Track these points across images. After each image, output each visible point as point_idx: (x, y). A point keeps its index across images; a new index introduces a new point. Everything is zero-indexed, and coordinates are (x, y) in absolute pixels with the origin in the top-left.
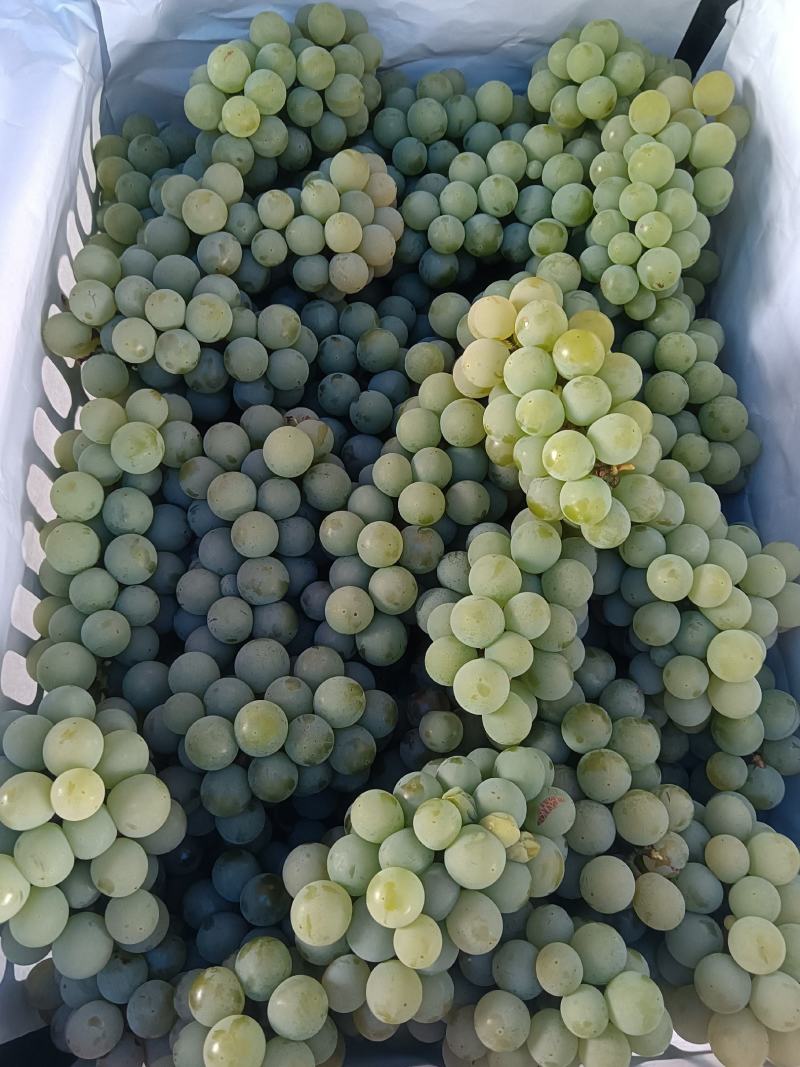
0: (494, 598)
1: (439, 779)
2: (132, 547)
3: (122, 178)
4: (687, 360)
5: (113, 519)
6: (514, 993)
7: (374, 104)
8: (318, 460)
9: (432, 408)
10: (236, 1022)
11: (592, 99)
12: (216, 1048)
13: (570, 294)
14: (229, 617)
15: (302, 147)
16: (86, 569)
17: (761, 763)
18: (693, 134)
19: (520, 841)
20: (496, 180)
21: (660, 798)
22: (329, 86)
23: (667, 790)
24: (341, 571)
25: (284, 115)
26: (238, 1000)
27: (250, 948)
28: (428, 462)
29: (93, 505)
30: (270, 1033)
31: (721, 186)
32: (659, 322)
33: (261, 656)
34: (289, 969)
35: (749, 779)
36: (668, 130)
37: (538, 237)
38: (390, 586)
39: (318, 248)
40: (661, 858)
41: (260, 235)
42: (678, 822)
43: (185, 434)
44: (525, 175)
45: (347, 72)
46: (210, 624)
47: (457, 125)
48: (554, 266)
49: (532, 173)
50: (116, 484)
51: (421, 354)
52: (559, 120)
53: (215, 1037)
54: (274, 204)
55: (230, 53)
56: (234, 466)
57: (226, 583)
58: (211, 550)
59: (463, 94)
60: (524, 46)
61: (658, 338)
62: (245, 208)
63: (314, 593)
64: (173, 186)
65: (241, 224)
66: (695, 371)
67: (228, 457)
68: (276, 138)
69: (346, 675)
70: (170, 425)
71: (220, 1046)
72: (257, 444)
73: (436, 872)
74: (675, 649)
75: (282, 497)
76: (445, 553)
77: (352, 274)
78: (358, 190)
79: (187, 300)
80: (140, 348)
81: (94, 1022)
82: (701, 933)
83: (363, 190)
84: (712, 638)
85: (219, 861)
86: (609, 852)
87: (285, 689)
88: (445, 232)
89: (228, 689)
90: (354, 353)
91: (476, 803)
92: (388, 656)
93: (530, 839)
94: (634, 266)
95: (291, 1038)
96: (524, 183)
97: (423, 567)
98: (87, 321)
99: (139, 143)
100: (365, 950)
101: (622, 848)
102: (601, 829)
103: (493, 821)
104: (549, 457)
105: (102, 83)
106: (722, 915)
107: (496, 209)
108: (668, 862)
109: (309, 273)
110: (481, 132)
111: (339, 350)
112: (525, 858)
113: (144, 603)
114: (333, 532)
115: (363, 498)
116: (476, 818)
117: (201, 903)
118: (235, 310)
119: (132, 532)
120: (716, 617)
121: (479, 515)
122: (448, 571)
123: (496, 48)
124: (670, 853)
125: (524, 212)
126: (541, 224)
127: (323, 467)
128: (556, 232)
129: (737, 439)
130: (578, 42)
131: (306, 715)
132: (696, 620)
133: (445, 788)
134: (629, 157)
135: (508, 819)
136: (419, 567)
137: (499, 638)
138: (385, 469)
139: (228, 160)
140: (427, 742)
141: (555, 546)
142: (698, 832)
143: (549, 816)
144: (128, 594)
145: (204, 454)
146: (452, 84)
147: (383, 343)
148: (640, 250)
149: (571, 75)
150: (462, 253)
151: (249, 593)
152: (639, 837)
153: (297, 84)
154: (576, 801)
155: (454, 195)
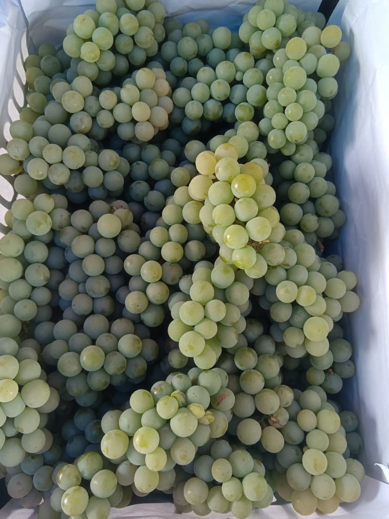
0: (200, 303)
1: (172, 385)
2: (37, 270)
3: (37, 79)
4: (309, 177)
5: (28, 257)
6: (202, 479)
7: (161, 39)
8: (124, 229)
9: (179, 204)
10: (75, 490)
11: (269, 39)
12: (66, 501)
13: (252, 143)
14: (81, 304)
15: (123, 64)
16: (16, 280)
17: (332, 373)
18: (318, 60)
19: (205, 415)
20: (219, 83)
21: (277, 393)
22: (136, 33)
23: (281, 388)
24: (133, 283)
25: (114, 49)
26: (78, 479)
27: (84, 457)
28: (175, 232)
29: (19, 250)
30: (91, 495)
31: (331, 87)
32: (297, 157)
33: (95, 323)
34: (101, 467)
35: (325, 380)
36: (305, 58)
37: (239, 112)
38: (155, 292)
39: (129, 119)
40: (275, 420)
41: (100, 114)
42: (285, 403)
43: (62, 216)
44: (235, 79)
45: (145, 26)
46: (73, 307)
47: (203, 51)
48: (245, 129)
49: (238, 78)
50: (30, 239)
51: (178, 174)
52: (253, 49)
53: (65, 497)
54: (107, 97)
55: (84, 20)
56: (85, 232)
57: (81, 287)
58: (73, 271)
59: (207, 34)
60: (239, 5)
61: (297, 164)
62: (93, 98)
63: (121, 292)
64: (58, 87)
65: (90, 108)
66: (313, 183)
67: (82, 227)
68: (109, 61)
69: (135, 333)
70: (56, 211)
71: (68, 500)
72: (95, 220)
73: (166, 429)
74: (289, 324)
75: (106, 248)
76: (183, 276)
77: (145, 132)
78: (149, 88)
79: (63, 149)
80: (40, 173)
81: (19, 483)
82: (291, 453)
83: (152, 89)
84: (306, 320)
85: (77, 413)
86: (251, 417)
87: (104, 340)
88: (193, 110)
89: (79, 339)
90: (147, 171)
91: (186, 398)
92: (154, 323)
93: (210, 414)
94: (284, 130)
95: (100, 497)
96: (234, 83)
97: (172, 282)
98: (16, 159)
99: (45, 60)
100: (134, 460)
101: (257, 415)
102: (248, 408)
103: (192, 407)
104: (226, 238)
105: (26, 30)
106: (302, 446)
107: (219, 98)
108: (278, 422)
109: (125, 132)
110: (214, 55)
111: (140, 169)
112: (207, 422)
113: (44, 296)
114: (130, 264)
115: (145, 249)
116: (185, 405)
117: (68, 431)
118: (87, 152)
119: (38, 262)
120: (310, 310)
121: (200, 258)
122: (183, 284)
123: (225, 7)
124: (279, 418)
125: (233, 98)
126: (241, 106)
127: (126, 232)
128: (248, 110)
129: (333, 216)
130: (263, 9)
131: (113, 352)
132: (300, 311)
133: (174, 389)
134: (285, 72)
135: (200, 407)
136: (170, 282)
137: (201, 321)
138: (155, 235)
139: (84, 75)
140: (171, 364)
141: (232, 277)
142: (296, 407)
143: (221, 403)
144: (36, 291)
145: (71, 225)
146: (201, 28)
147: (160, 167)
148: (287, 122)
149: (258, 25)
150: (203, 119)
151: (90, 293)
152: (266, 410)
153: (120, 32)
154: (236, 394)
155: (198, 90)
